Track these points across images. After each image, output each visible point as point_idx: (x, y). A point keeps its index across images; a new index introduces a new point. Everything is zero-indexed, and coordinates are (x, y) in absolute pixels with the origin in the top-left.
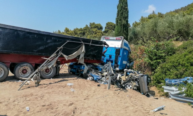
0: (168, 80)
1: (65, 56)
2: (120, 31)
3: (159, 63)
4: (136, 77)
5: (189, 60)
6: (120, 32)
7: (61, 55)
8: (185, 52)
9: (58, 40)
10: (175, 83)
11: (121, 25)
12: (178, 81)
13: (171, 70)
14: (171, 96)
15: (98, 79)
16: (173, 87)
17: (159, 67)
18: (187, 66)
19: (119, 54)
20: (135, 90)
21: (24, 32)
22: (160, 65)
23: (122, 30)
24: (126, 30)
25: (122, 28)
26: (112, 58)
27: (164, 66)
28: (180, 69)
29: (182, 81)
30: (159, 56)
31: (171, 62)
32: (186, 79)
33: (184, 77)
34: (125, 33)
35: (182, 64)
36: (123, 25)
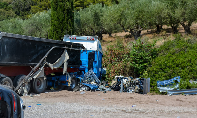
0: (160, 82)
1: (50, 65)
2: (62, 20)
3: (145, 67)
4: (136, 81)
5: (174, 62)
6: (62, 22)
7: (46, 64)
8: (168, 54)
9: (46, 46)
10: (167, 83)
11: (64, 11)
12: (169, 82)
13: (159, 73)
14: (169, 92)
15: (95, 88)
16: (165, 87)
17: (146, 71)
18: (174, 68)
19: (94, 59)
20: (138, 93)
21: (22, 40)
22: (147, 69)
23: (65, 19)
24: (71, 18)
25: (66, 15)
26: (82, 65)
27: (152, 70)
28: (168, 70)
29: (172, 81)
30: (146, 59)
31: (157, 65)
32: (175, 79)
33: (174, 78)
34: (70, 24)
35: (169, 66)
36: (67, 10)
